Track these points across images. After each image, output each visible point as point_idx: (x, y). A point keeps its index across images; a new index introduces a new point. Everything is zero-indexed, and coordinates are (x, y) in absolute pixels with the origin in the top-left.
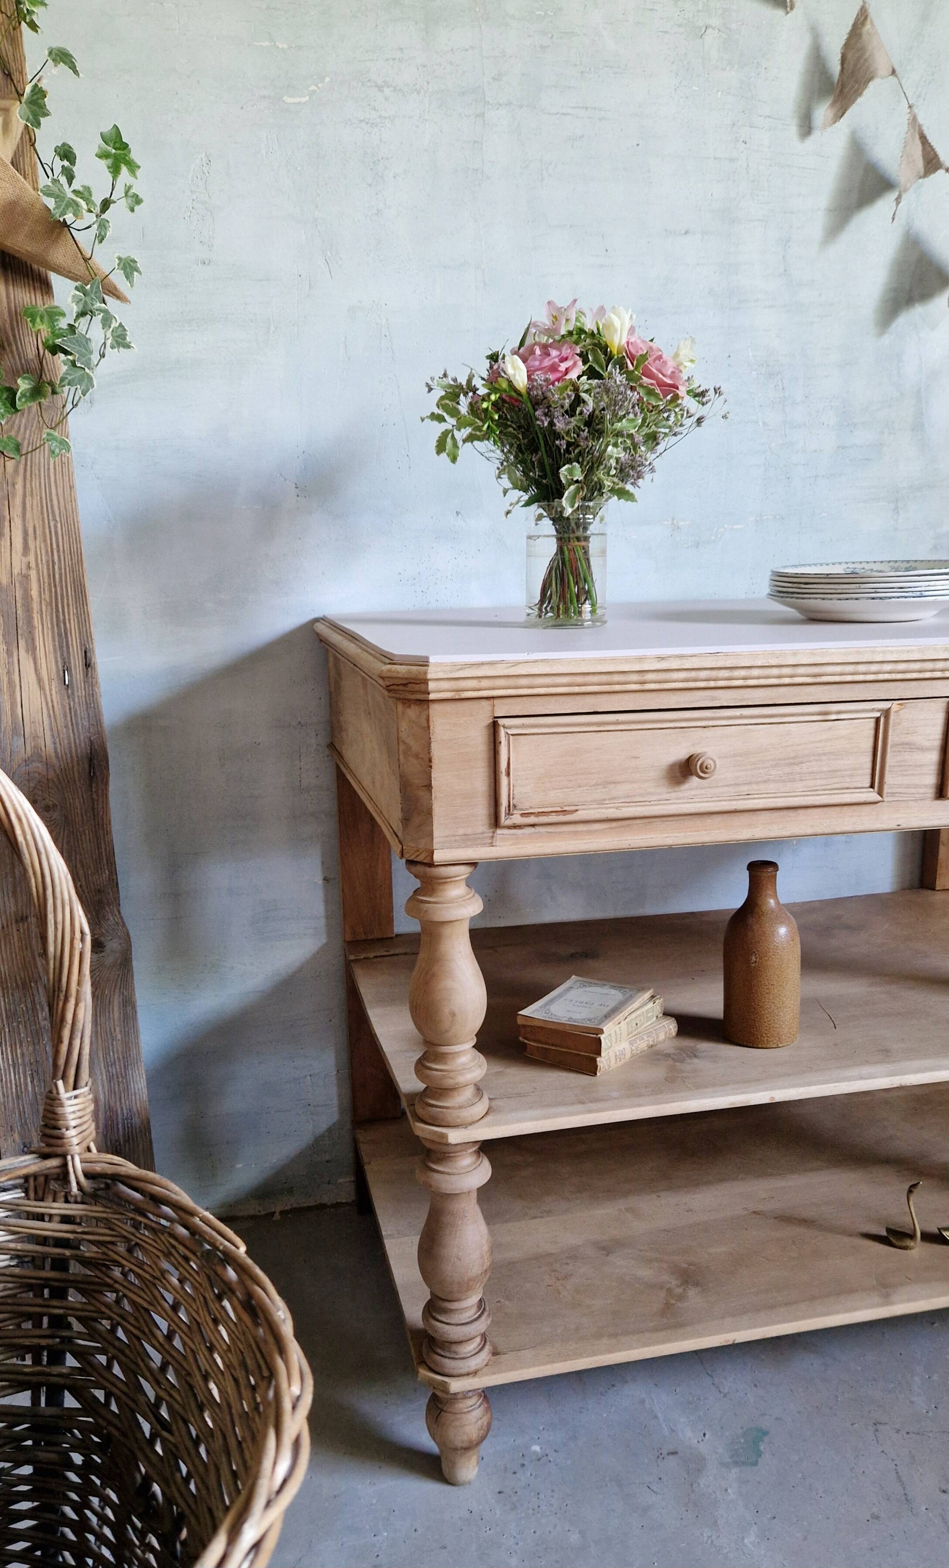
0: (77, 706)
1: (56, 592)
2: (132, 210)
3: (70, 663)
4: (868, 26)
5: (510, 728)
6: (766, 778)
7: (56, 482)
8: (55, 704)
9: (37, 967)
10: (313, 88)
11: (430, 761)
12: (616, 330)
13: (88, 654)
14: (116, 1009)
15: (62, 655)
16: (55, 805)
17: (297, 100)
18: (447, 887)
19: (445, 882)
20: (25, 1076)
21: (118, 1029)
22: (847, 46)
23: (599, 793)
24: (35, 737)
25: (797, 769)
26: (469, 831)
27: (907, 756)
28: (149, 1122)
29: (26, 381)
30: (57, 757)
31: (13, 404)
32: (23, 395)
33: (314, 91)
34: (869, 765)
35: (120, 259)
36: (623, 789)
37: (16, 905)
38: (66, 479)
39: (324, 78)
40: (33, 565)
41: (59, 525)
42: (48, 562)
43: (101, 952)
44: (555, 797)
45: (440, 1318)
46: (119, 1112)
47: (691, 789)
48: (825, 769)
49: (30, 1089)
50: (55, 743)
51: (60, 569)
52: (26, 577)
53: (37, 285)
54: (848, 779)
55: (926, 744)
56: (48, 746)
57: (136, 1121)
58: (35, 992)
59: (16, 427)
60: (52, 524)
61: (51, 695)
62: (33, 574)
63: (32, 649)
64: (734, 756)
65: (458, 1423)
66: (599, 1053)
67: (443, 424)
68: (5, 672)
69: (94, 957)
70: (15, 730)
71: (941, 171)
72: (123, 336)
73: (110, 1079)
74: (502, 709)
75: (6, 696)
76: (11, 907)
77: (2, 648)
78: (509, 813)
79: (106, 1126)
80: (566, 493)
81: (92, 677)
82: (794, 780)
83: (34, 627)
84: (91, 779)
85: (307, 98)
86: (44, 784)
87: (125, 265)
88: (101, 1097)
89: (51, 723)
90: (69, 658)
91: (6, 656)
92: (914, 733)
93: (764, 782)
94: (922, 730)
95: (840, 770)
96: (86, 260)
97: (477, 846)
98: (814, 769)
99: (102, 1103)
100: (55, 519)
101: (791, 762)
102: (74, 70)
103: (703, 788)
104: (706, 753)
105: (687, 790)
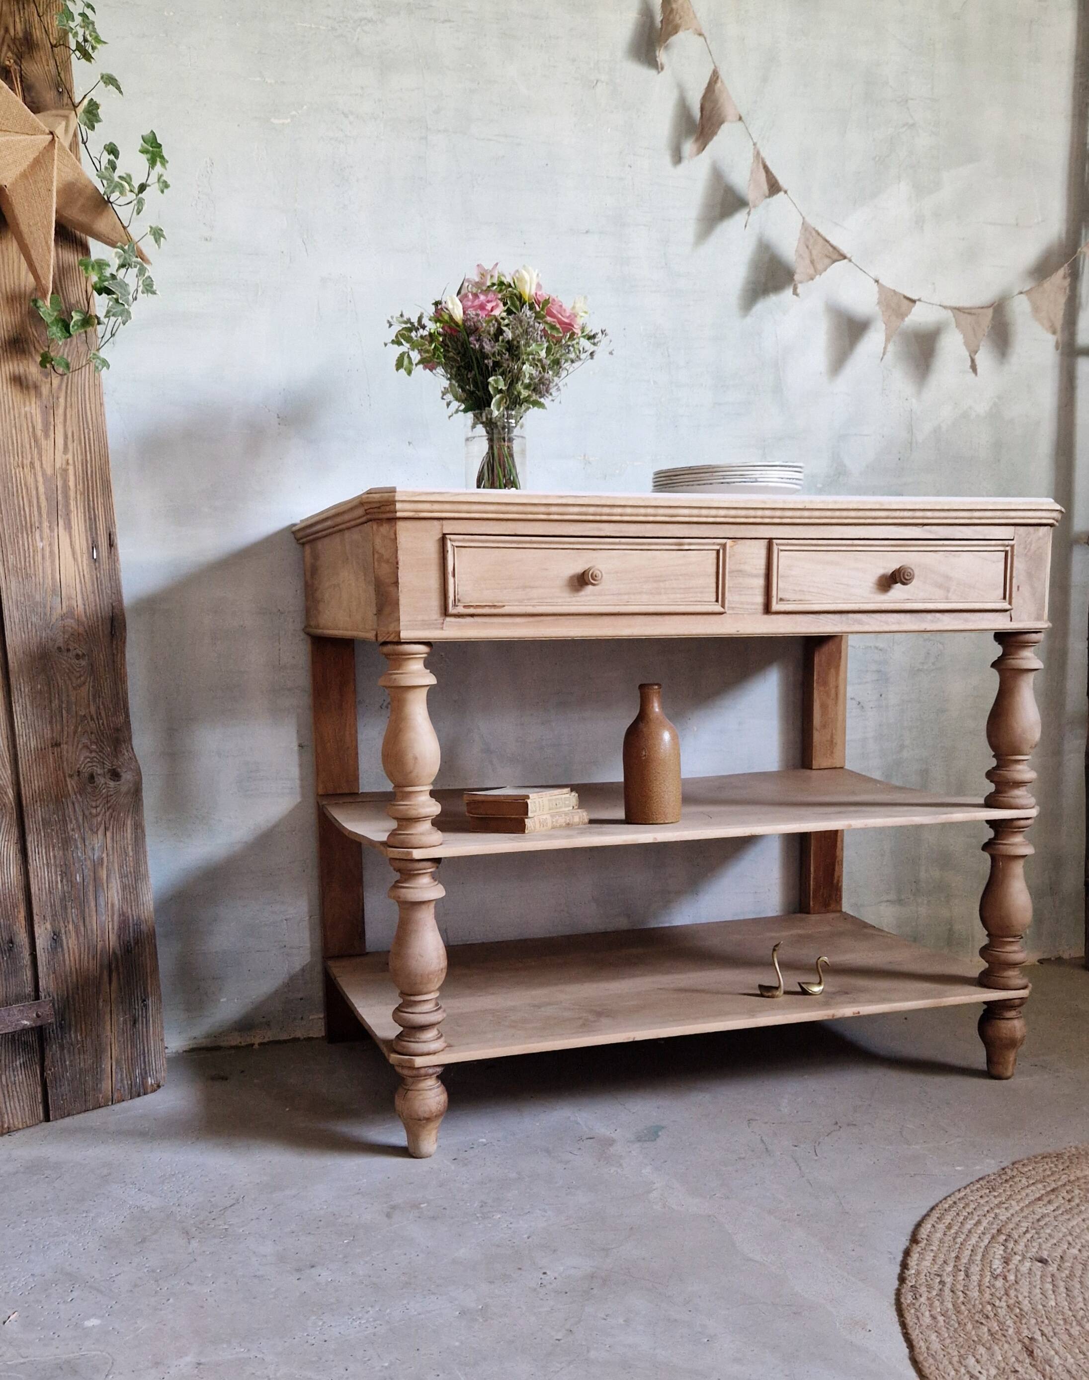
0: (102, 575)
1: (88, 484)
2: (162, 192)
3: (97, 541)
4: (719, 85)
5: (454, 541)
6: (640, 590)
7: (89, 399)
8: (85, 573)
9: (67, 786)
10: (294, 113)
11: (397, 563)
12: (526, 282)
13: (112, 536)
15: (91, 534)
16: (83, 654)
17: (281, 121)
18: (409, 662)
19: (406, 659)
20: (56, 876)
21: (130, 847)
22: (704, 98)
23: (521, 594)
24: (70, 600)
25: (662, 584)
26: (426, 618)
27: (741, 580)
28: (154, 932)
29: (78, 314)
30: (86, 616)
31: (68, 331)
32: (75, 324)
33: (295, 116)
34: (714, 585)
35: (151, 227)
36: (535, 593)
37: (52, 733)
38: (98, 397)
39: (302, 107)
40: (71, 461)
41: (91, 433)
42: (82, 460)
43: (118, 781)
44: (489, 594)
46: (131, 918)
47: (586, 596)
48: (683, 586)
50: (85, 605)
51: (91, 467)
52: (66, 471)
53: (80, 249)
54: (699, 595)
55: (755, 572)
56: (79, 606)
57: (144, 927)
58: (65, 804)
60: (86, 431)
61: (83, 566)
62: (71, 468)
63: (68, 527)
64: (617, 572)
65: (421, 1097)
66: (527, 814)
67: (401, 347)
68: (48, 543)
69: (112, 784)
70: (54, 591)
71: (782, 194)
72: (151, 285)
73: (124, 888)
74: (448, 527)
75: (48, 563)
76: (48, 734)
77: (46, 524)
78: (455, 605)
79: (120, 928)
80: (494, 401)
81: (115, 555)
82: (660, 594)
83: (70, 511)
84: (112, 635)
85: (289, 120)
86: (75, 636)
87: (154, 232)
88: (117, 902)
89: (82, 590)
90: (97, 537)
91: (48, 531)
92: (745, 563)
93: (639, 593)
94: (751, 561)
95: (694, 588)
96: (125, 228)
97: (432, 629)
98: (676, 586)
99: (116, 907)
100: (88, 427)
101: (658, 579)
102: (119, 90)
103: (595, 595)
104: (598, 567)
105: (584, 596)
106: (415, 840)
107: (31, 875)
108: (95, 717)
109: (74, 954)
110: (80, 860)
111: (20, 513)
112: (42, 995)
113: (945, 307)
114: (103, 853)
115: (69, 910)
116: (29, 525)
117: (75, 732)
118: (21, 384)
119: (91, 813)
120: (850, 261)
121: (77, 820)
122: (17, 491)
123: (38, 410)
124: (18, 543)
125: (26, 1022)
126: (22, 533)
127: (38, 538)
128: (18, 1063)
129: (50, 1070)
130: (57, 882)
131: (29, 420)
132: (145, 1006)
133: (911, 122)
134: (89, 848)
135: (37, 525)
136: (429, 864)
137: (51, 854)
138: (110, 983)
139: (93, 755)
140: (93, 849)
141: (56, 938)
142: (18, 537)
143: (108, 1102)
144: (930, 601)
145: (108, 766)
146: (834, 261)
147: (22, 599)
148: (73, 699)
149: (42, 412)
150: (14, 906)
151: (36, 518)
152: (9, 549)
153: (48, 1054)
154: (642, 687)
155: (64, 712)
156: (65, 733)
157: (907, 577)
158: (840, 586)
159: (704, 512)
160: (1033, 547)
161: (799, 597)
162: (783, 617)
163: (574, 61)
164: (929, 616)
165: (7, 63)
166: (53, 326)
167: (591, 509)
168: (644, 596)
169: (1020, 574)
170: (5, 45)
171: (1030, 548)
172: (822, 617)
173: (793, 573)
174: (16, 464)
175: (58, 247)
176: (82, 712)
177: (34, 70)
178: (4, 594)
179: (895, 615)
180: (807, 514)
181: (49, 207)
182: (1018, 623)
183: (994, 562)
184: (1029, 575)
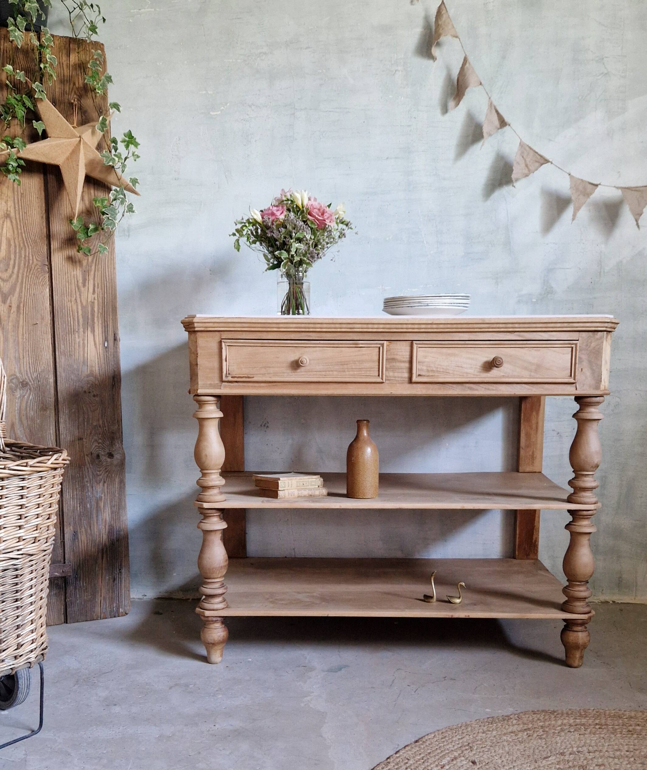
0: (110, 355)
1: (105, 309)
2: (136, 160)
3: (108, 338)
4: (467, 65)
5: (227, 343)
6: (333, 370)
7: (108, 267)
8: (101, 355)
9: (85, 460)
10: (222, 108)
11: (197, 354)
13: (116, 335)
14: (117, 483)
15: (105, 334)
16: (97, 395)
17: (216, 113)
18: (206, 405)
19: (205, 404)
20: (77, 503)
21: (117, 492)
22: (459, 74)
23: (263, 371)
24: (92, 366)
25: (345, 366)
26: (212, 383)
27: (394, 364)
28: (128, 536)
29: (93, 225)
30: (100, 376)
31: (87, 233)
32: (91, 230)
33: (223, 110)
34: (377, 367)
35: (131, 179)
36: (271, 370)
37: (79, 432)
38: (112, 265)
39: (226, 104)
40: (96, 298)
41: (108, 282)
42: (102, 297)
43: (112, 458)
44: (245, 371)
46: (115, 527)
47: (301, 372)
48: (358, 367)
50: (99, 370)
51: (107, 300)
52: (93, 303)
53: (106, 190)
54: (368, 372)
55: (404, 359)
56: (96, 370)
57: (122, 533)
58: (84, 469)
59: (94, 244)
60: (105, 283)
61: (99, 350)
62: (96, 302)
63: (93, 331)
64: (319, 359)
65: (210, 632)
66: (278, 488)
67: (235, 237)
68: (82, 339)
69: (109, 460)
70: (84, 363)
71: (508, 126)
72: (132, 208)
73: (112, 513)
74: (224, 336)
75: (81, 349)
76: (76, 433)
77: (81, 330)
78: (226, 377)
79: (109, 532)
80: (282, 263)
81: (117, 345)
82: (345, 371)
83: (94, 323)
84: (113, 386)
85: (220, 112)
86: (94, 386)
87: (133, 181)
88: (108, 519)
89: (98, 362)
90: (108, 336)
91: (82, 333)
92: (397, 354)
93: (332, 371)
94: (400, 353)
95: (364, 368)
96: (119, 180)
97: (215, 388)
98: (353, 367)
99: (108, 522)
100: (106, 280)
101: (343, 364)
102: (119, 110)
103: (306, 372)
104: (304, 357)
105: (299, 372)
106: (206, 498)
107: (64, 503)
108: (102, 427)
109: (84, 543)
110: (89, 497)
111: (68, 325)
112: (66, 561)
113: (618, 188)
114: (102, 494)
115: (83, 521)
116: (72, 330)
117: (90, 433)
118: (72, 261)
119: (97, 474)
120: (552, 163)
121: (90, 478)
122: (67, 314)
123: (80, 273)
124: (66, 339)
125: (57, 574)
126: (69, 335)
127: (77, 336)
128: (53, 593)
129: (69, 598)
130: (77, 507)
131: (75, 279)
132: (121, 572)
133: (606, 72)
134: (94, 492)
135: (77, 330)
136: (214, 511)
137: (75, 493)
138: (102, 559)
139: (100, 445)
140: (97, 492)
141: (75, 534)
142: (66, 336)
143: (98, 617)
144: (514, 377)
145: (107, 451)
146: (542, 164)
147: (67, 367)
148: (91, 417)
149: (82, 274)
151: (77, 327)
152: (62, 342)
153: (68, 591)
154: (358, 421)
155: (85, 423)
156: (86, 433)
157: (497, 363)
158: (457, 368)
159: (370, 326)
160: (593, 345)
161: (431, 374)
162: (419, 385)
163: (382, 61)
164: (518, 386)
165: (72, 101)
166: (79, 232)
167: (303, 325)
168: (335, 373)
169: (583, 361)
170: (73, 93)
171: (590, 346)
172: (446, 386)
173: (427, 360)
174: (67, 300)
175: (94, 189)
176: (95, 424)
177: (88, 102)
178: (58, 365)
179: (495, 385)
180: (435, 326)
181: (77, 173)
182: (581, 391)
183: (564, 354)
184: (590, 362)
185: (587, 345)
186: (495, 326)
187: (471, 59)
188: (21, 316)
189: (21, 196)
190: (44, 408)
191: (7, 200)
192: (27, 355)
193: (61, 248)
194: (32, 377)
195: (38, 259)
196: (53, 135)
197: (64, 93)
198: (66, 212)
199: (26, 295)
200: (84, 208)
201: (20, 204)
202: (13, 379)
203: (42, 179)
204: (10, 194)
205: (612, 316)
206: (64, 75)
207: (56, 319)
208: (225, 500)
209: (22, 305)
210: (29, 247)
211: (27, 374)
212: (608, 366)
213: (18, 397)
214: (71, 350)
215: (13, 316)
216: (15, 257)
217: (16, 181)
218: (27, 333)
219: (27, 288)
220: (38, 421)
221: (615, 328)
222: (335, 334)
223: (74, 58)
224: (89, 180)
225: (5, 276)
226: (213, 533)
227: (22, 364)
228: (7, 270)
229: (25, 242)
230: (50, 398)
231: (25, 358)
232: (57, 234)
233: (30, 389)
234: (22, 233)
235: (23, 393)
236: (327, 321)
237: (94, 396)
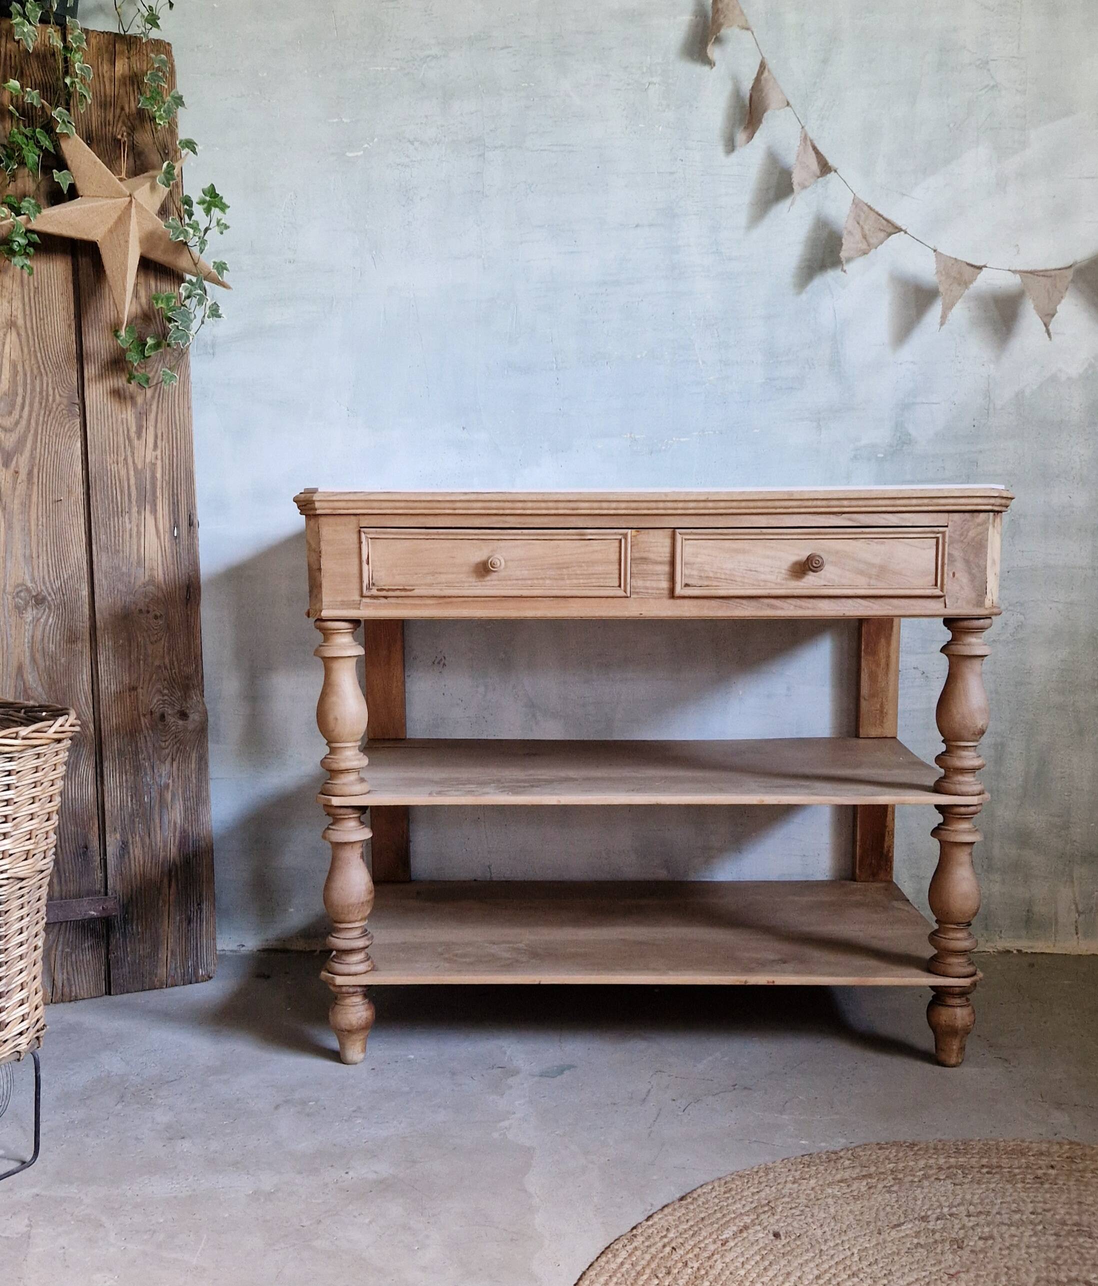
0: (181, 551)
1: (173, 476)
2: (222, 233)
3: (179, 522)
4: (766, 74)
6: (544, 576)
7: (179, 404)
8: (167, 548)
9: (140, 722)
10: (366, 146)
11: (320, 552)
13: (192, 517)
15: (173, 517)
16: (161, 615)
17: (356, 154)
18: (335, 636)
19: (334, 633)
20: (127, 796)
21: (193, 776)
22: (753, 88)
23: (429, 579)
24: (152, 569)
25: (565, 571)
26: (345, 599)
27: (645, 567)
28: (212, 847)
29: (152, 339)
30: (166, 585)
31: (143, 352)
32: (150, 347)
33: (367, 148)
34: (617, 571)
35: (215, 263)
36: (443, 578)
37: (130, 679)
38: (185, 402)
39: (374, 139)
40: (159, 457)
41: (178, 432)
42: (169, 455)
43: (186, 720)
44: (400, 580)
45: (334, 935)
46: (190, 834)
47: (492, 580)
48: (585, 572)
49: (130, 805)
50: (164, 574)
51: (176, 461)
52: (155, 464)
54: (602, 580)
55: (659, 559)
56: (160, 575)
57: (203, 843)
58: (138, 738)
59: (155, 369)
60: (174, 431)
61: (164, 542)
62: (159, 463)
63: (154, 511)
64: (520, 560)
65: (344, 1011)
68: (135, 525)
69: (181, 722)
70: (139, 563)
71: (833, 173)
72: (217, 310)
73: (186, 810)
74: (365, 522)
75: (135, 540)
76: (126, 680)
77: (135, 509)
78: (368, 588)
79: (180, 842)
81: (193, 533)
82: (563, 579)
83: (157, 498)
84: (188, 600)
85: (362, 152)
86: (156, 600)
87: (218, 266)
88: (179, 821)
89: (163, 562)
90: (179, 519)
91: (136, 514)
92: (649, 551)
93: (542, 578)
94: (655, 549)
95: (597, 574)
96: (195, 264)
97: (350, 608)
98: (578, 572)
99: (178, 826)
100: (176, 428)
101: (561, 566)
102: (194, 152)
103: (498, 580)
104: (497, 556)
105: (488, 581)
106: (336, 789)
107: (106, 795)
108: (169, 668)
109: (139, 860)
110: (148, 784)
111: (113, 501)
112: (109, 892)
113: (1014, 272)
114: (169, 779)
115: (137, 825)
116: (120, 510)
117: (150, 680)
118: (119, 397)
119: (160, 746)
120: (906, 232)
121: (148, 753)
122: (112, 483)
123: (133, 416)
124: (110, 524)
125: (93, 913)
126: (114, 517)
127: (127, 520)
128: (86, 945)
129: (114, 953)
130: (127, 802)
131: (125, 425)
132: (200, 909)
133: (993, 83)
134: (156, 776)
135: (127, 510)
136: (350, 811)
137: (124, 778)
138: (170, 887)
139: (166, 698)
140: (160, 776)
141: (124, 847)
142: (109, 519)
143: (163, 985)
144: (842, 586)
145: (178, 708)
146: (890, 235)
147: (111, 570)
148: (150, 652)
149: (136, 418)
150: (90, 818)
151: (127, 504)
152: (102, 530)
153: (113, 941)
155: (141, 662)
156: (142, 680)
157: (815, 565)
158: (749, 572)
159: (605, 505)
160: (972, 534)
161: (706, 583)
162: (686, 601)
163: (627, 67)
164: (850, 601)
165: (119, 137)
166: (130, 351)
167: (494, 505)
168: (548, 582)
169: (955, 561)
170: (120, 121)
171: (967, 535)
172: (731, 602)
173: (699, 560)
174: (112, 461)
175: (156, 280)
176: (157, 663)
177: (144, 138)
178: (95, 567)
179: (811, 600)
180: (710, 505)
181: (126, 255)
182: (952, 610)
183: (924, 549)
184: (967, 562)
185: (962, 535)
186: (810, 503)
187: (771, 64)
188: (35, 488)
189: (35, 292)
190: (72, 638)
191: (12, 299)
192: (45, 552)
193: (101, 377)
194: (52, 588)
195: (62, 393)
196: (86, 192)
197: (105, 123)
198: (108, 317)
199: (43, 453)
200: (139, 310)
201: (33, 305)
202: (21, 591)
203: (70, 264)
204: (17, 289)
205: (1003, 487)
206: (105, 93)
207: (92, 492)
208: (368, 792)
209: (36, 471)
210: (47, 375)
211: (44, 583)
212: (997, 569)
213: (28, 620)
214: (117, 542)
215: (21, 488)
216: (25, 391)
217: (25, 268)
218: (44, 517)
219: (44, 442)
220: (63, 660)
221: (1007, 507)
222: (546, 519)
223: (121, 67)
224: (147, 265)
225: (9, 422)
226: (348, 848)
227: (36, 567)
228: (11, 413)
229: (42, 367)
230: (83, 622)
231: (41, 557)
232: (94, 354)
233: (50, 608)
234: (35, 351)
235: (37, 613)
236: (534, 498)
237: (156, 617)
